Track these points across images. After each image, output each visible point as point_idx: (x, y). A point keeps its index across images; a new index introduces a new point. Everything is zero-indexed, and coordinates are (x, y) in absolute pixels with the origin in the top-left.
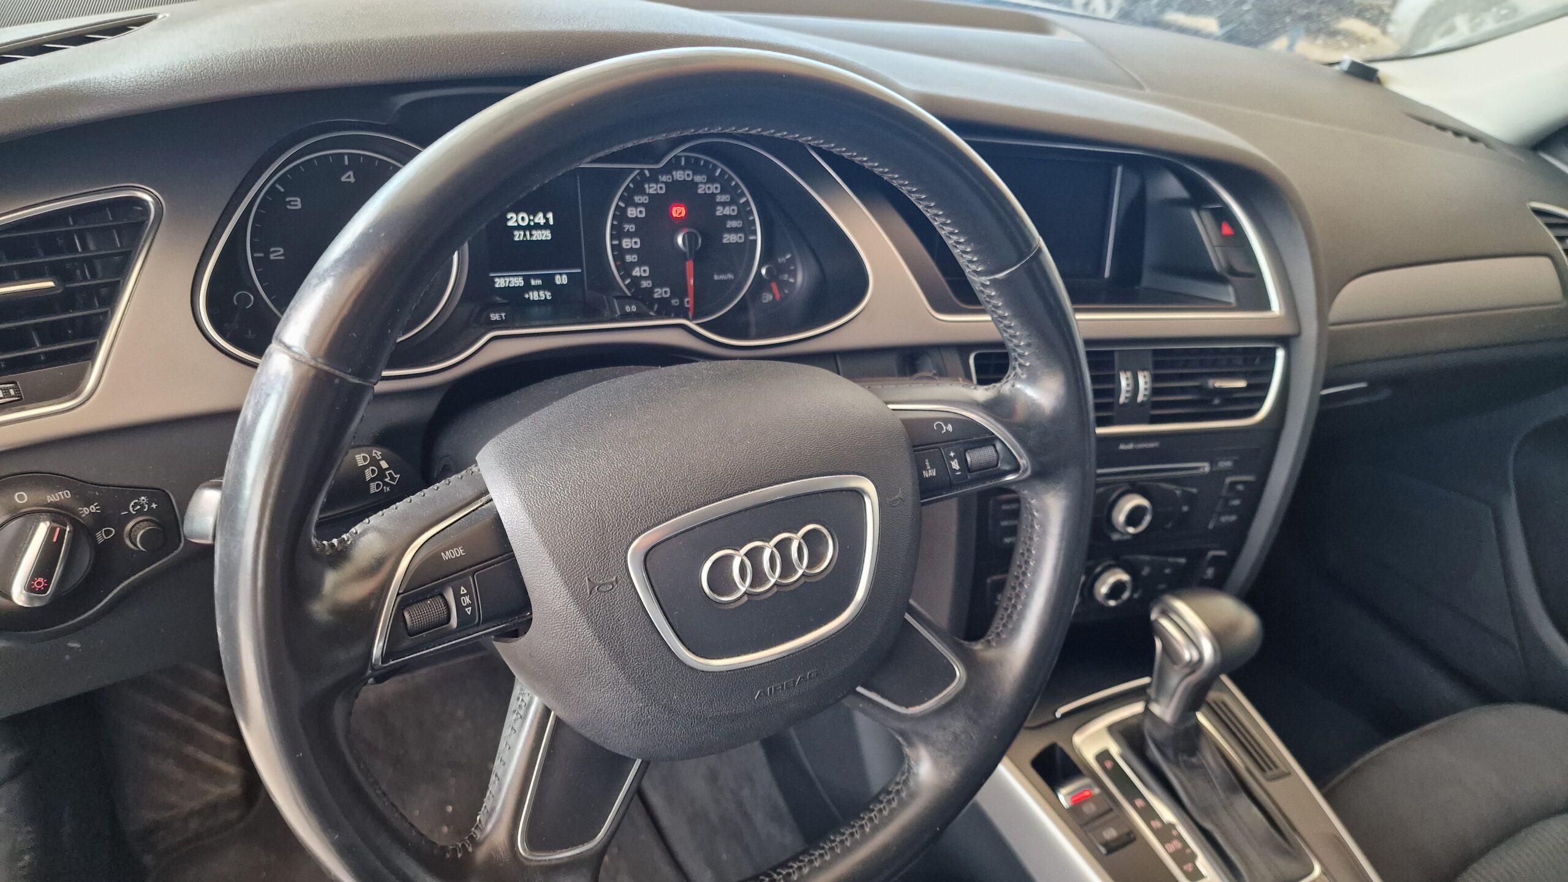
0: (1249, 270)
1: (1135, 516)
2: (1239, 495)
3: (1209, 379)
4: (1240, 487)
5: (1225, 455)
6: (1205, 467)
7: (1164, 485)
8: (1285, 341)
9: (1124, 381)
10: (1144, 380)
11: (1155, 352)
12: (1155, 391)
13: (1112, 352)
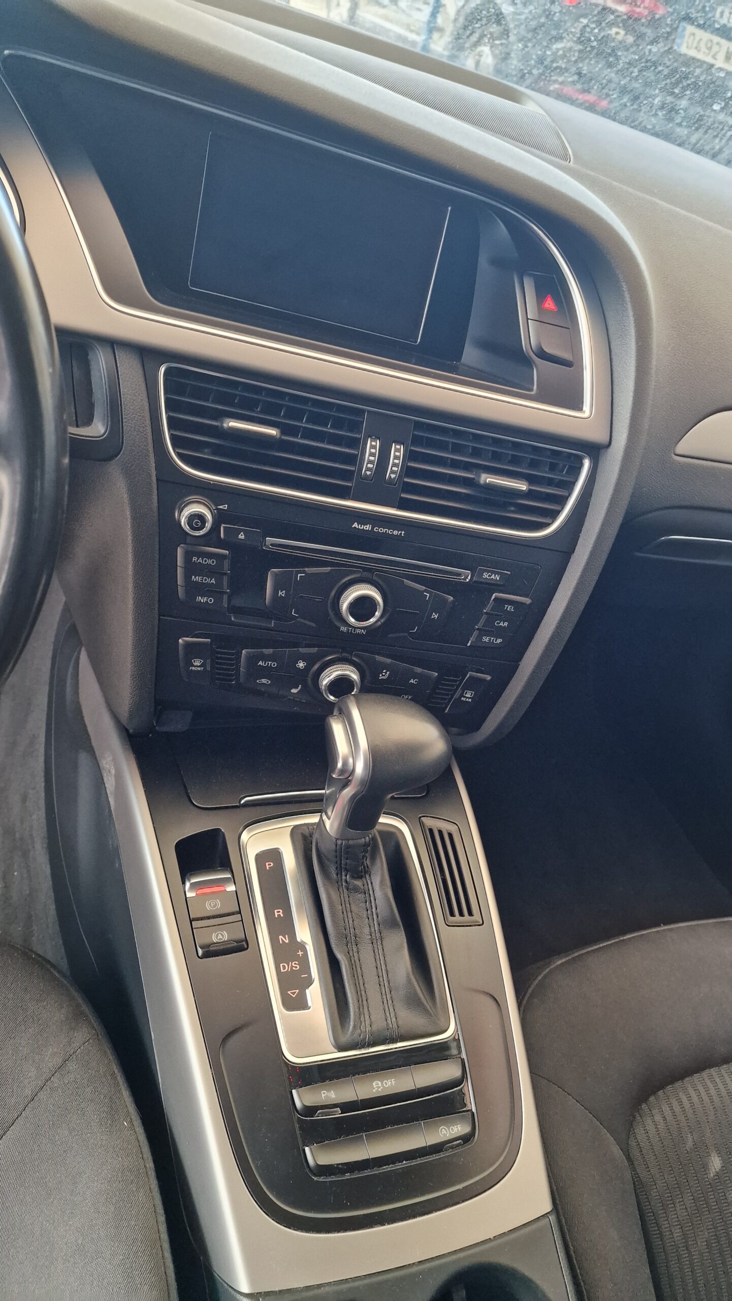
0: (566, 355)
1: (362, 607)
2: (507, 616)
3: (484, 473)
4: (510, 608)
5: (494, 566)
6: (466, 576)
7: (407, 582)
8: (595, 450)
9: (372, 448)
10: (397, 452)
11: (418, 425)
12: (408, 471)
13: (363, 411)
